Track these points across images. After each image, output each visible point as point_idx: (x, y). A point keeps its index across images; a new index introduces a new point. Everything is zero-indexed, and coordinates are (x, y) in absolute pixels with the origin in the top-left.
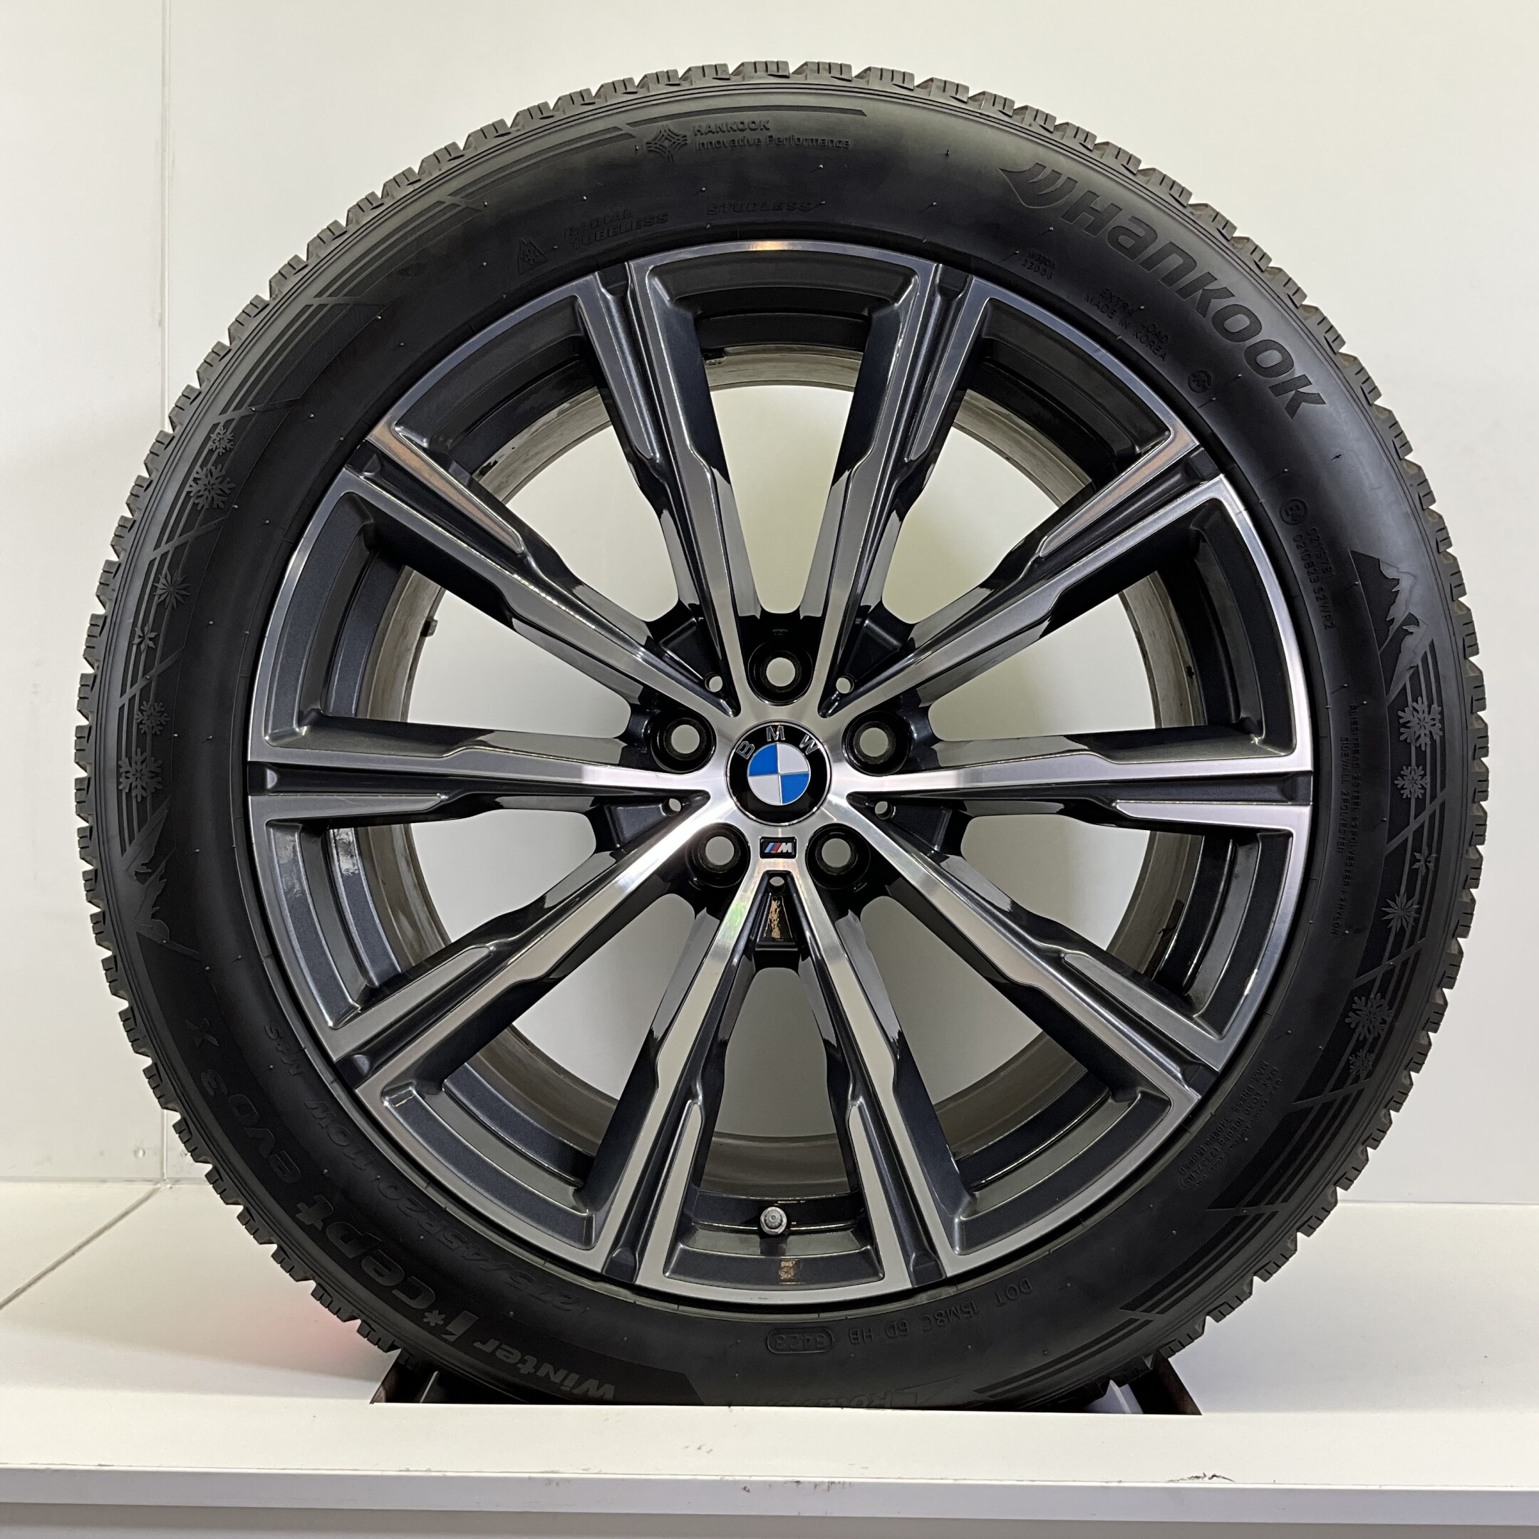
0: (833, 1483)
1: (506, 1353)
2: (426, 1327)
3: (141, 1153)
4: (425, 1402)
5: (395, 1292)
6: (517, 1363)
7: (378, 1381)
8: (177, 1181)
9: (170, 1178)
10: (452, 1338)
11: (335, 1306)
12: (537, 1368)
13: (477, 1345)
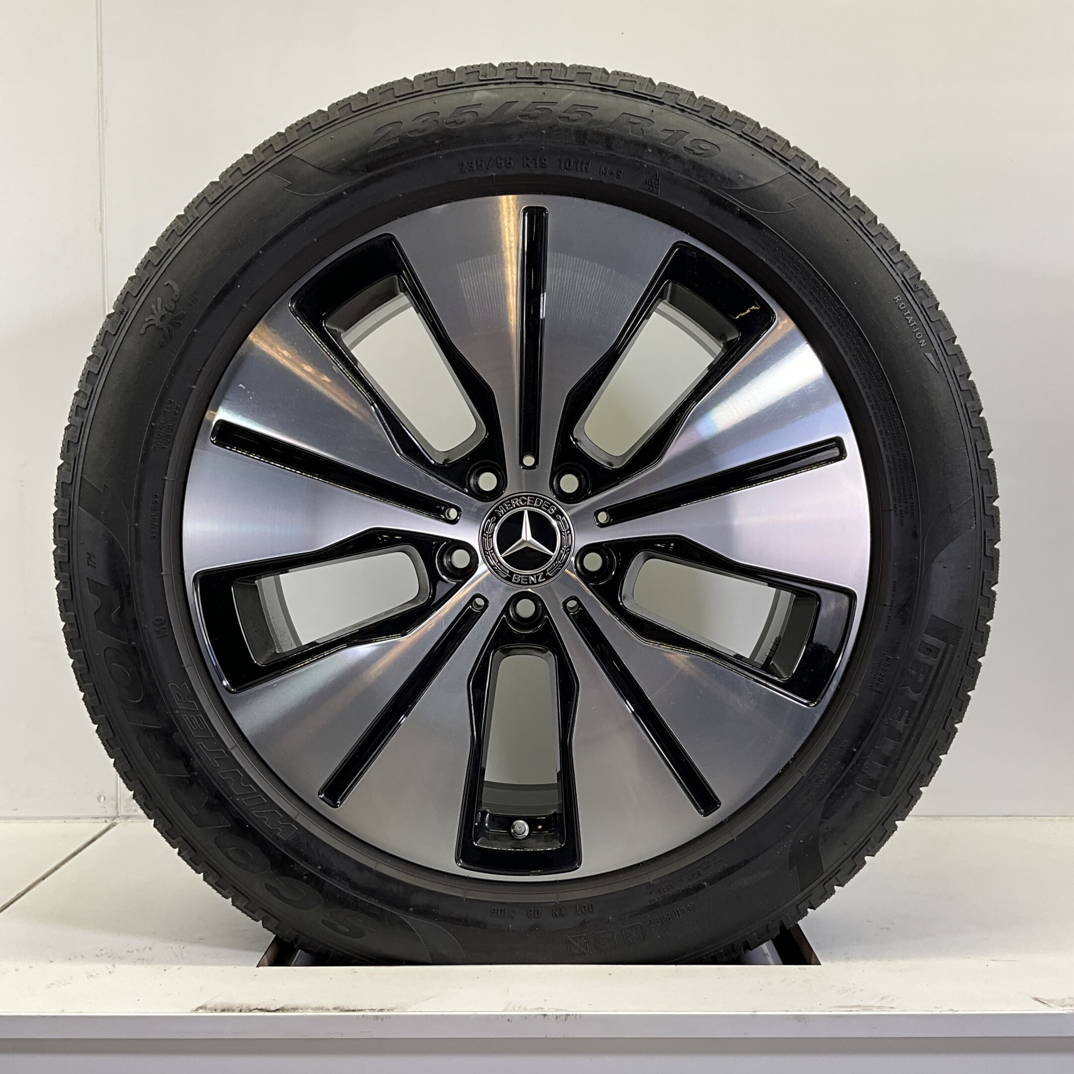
0: (568, 1015)
3: (102, 799)
4: (294, 966)
7: (262, 951)
8: (129, 817)
9: (122, 815)
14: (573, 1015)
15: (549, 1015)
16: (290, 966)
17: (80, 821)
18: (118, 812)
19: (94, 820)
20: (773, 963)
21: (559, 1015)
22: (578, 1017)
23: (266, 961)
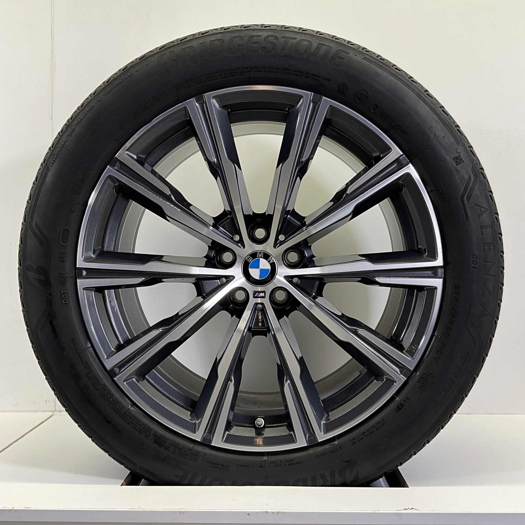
14: (281, 512)
15: (269, 512)
16: (138, 485)
17: (37, 413)
18: (56, 409)
19: (44, 412)
20: (384, 486)
21: (274, 512)
22: (283, 513)
23: (125, 483)
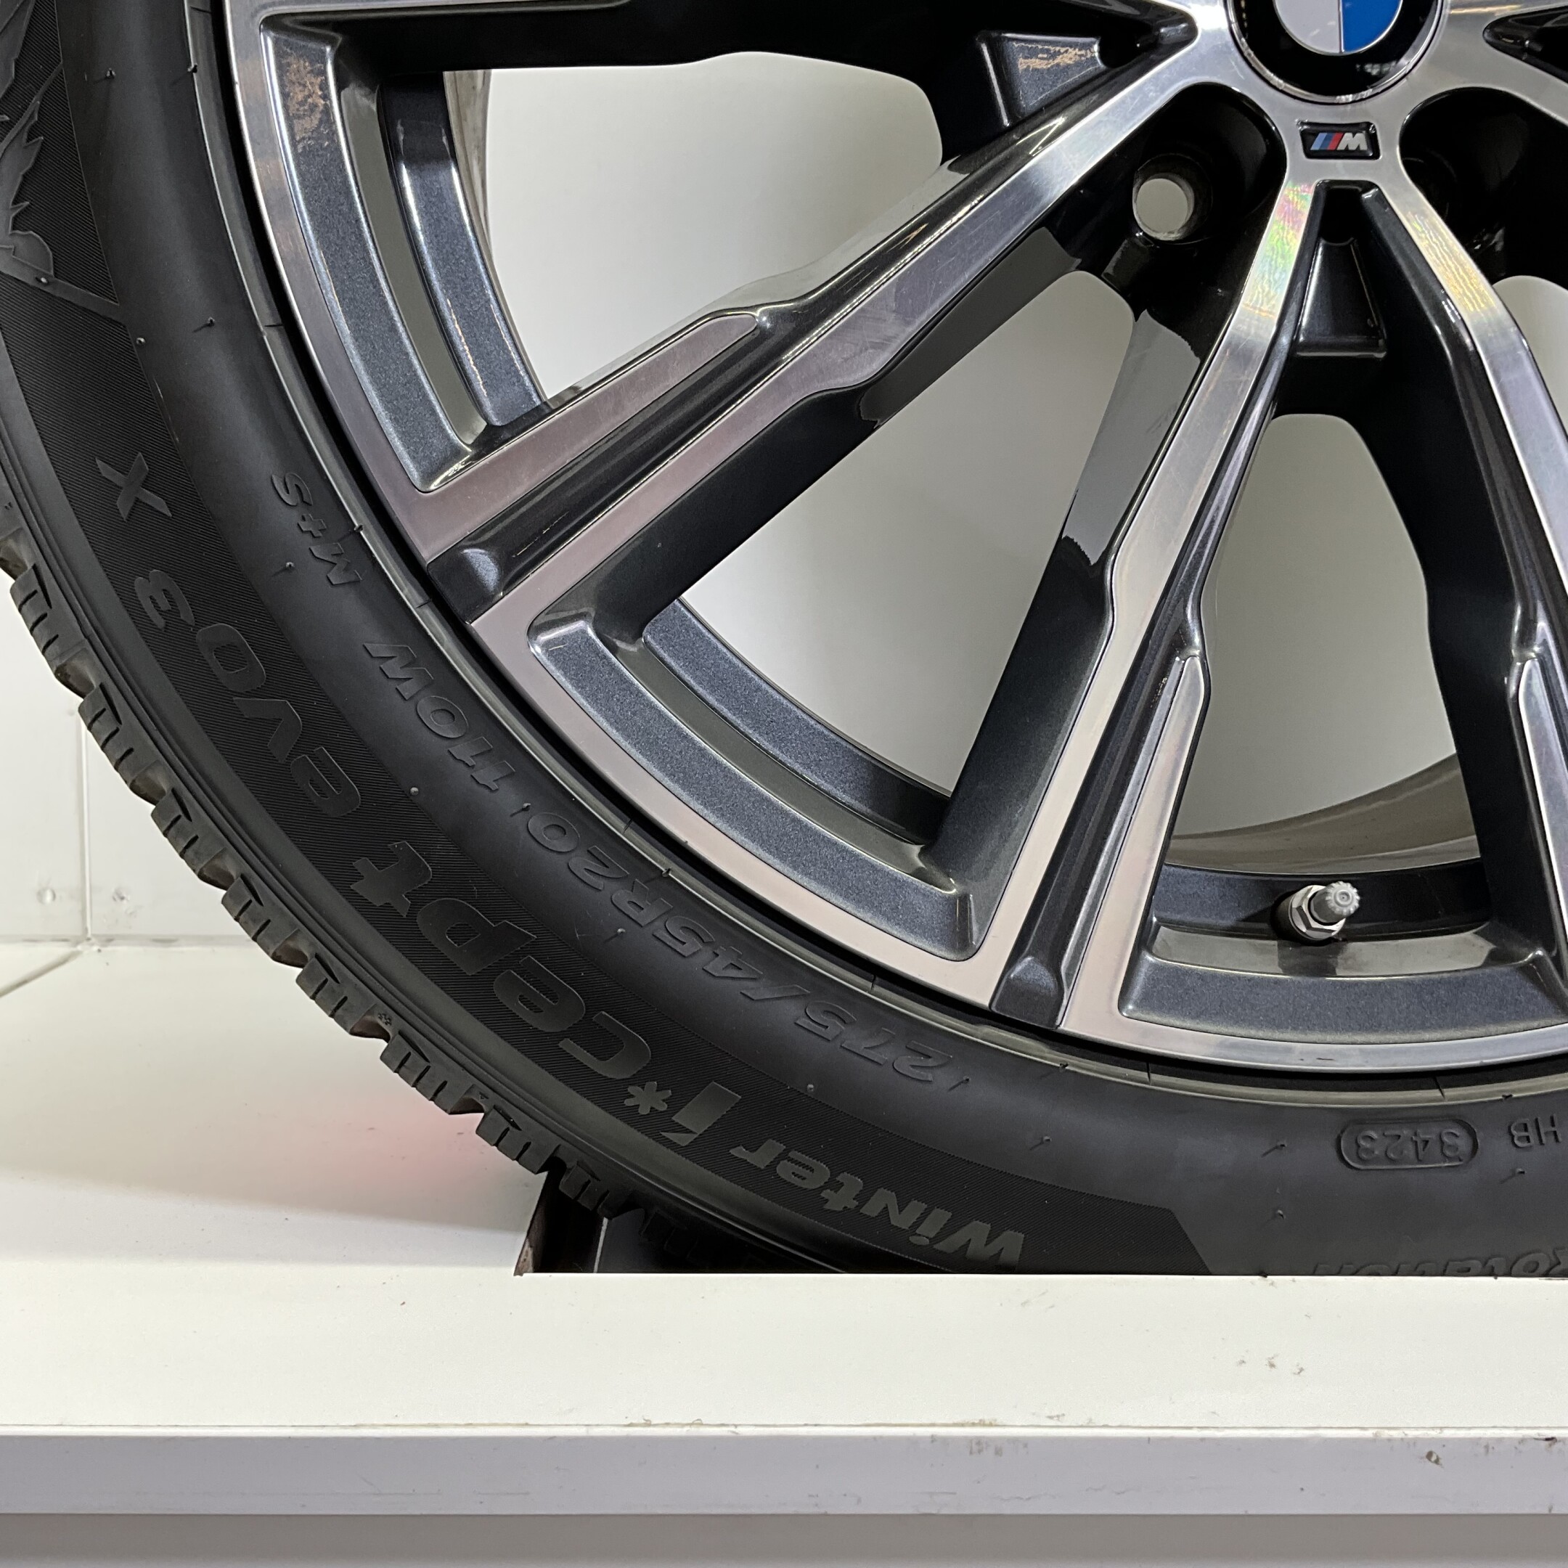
1: (800, 1170)
2: (631, 1117)
3: (48, 897)
5: (568, 1045)
6: (822, 1188)
7: (517, 1233)
8: (109, 940)
9: (94, 935)
10: (683, 1139)
11: (433, 1082)
12: (863, 1198)
13: (739, 1152)
